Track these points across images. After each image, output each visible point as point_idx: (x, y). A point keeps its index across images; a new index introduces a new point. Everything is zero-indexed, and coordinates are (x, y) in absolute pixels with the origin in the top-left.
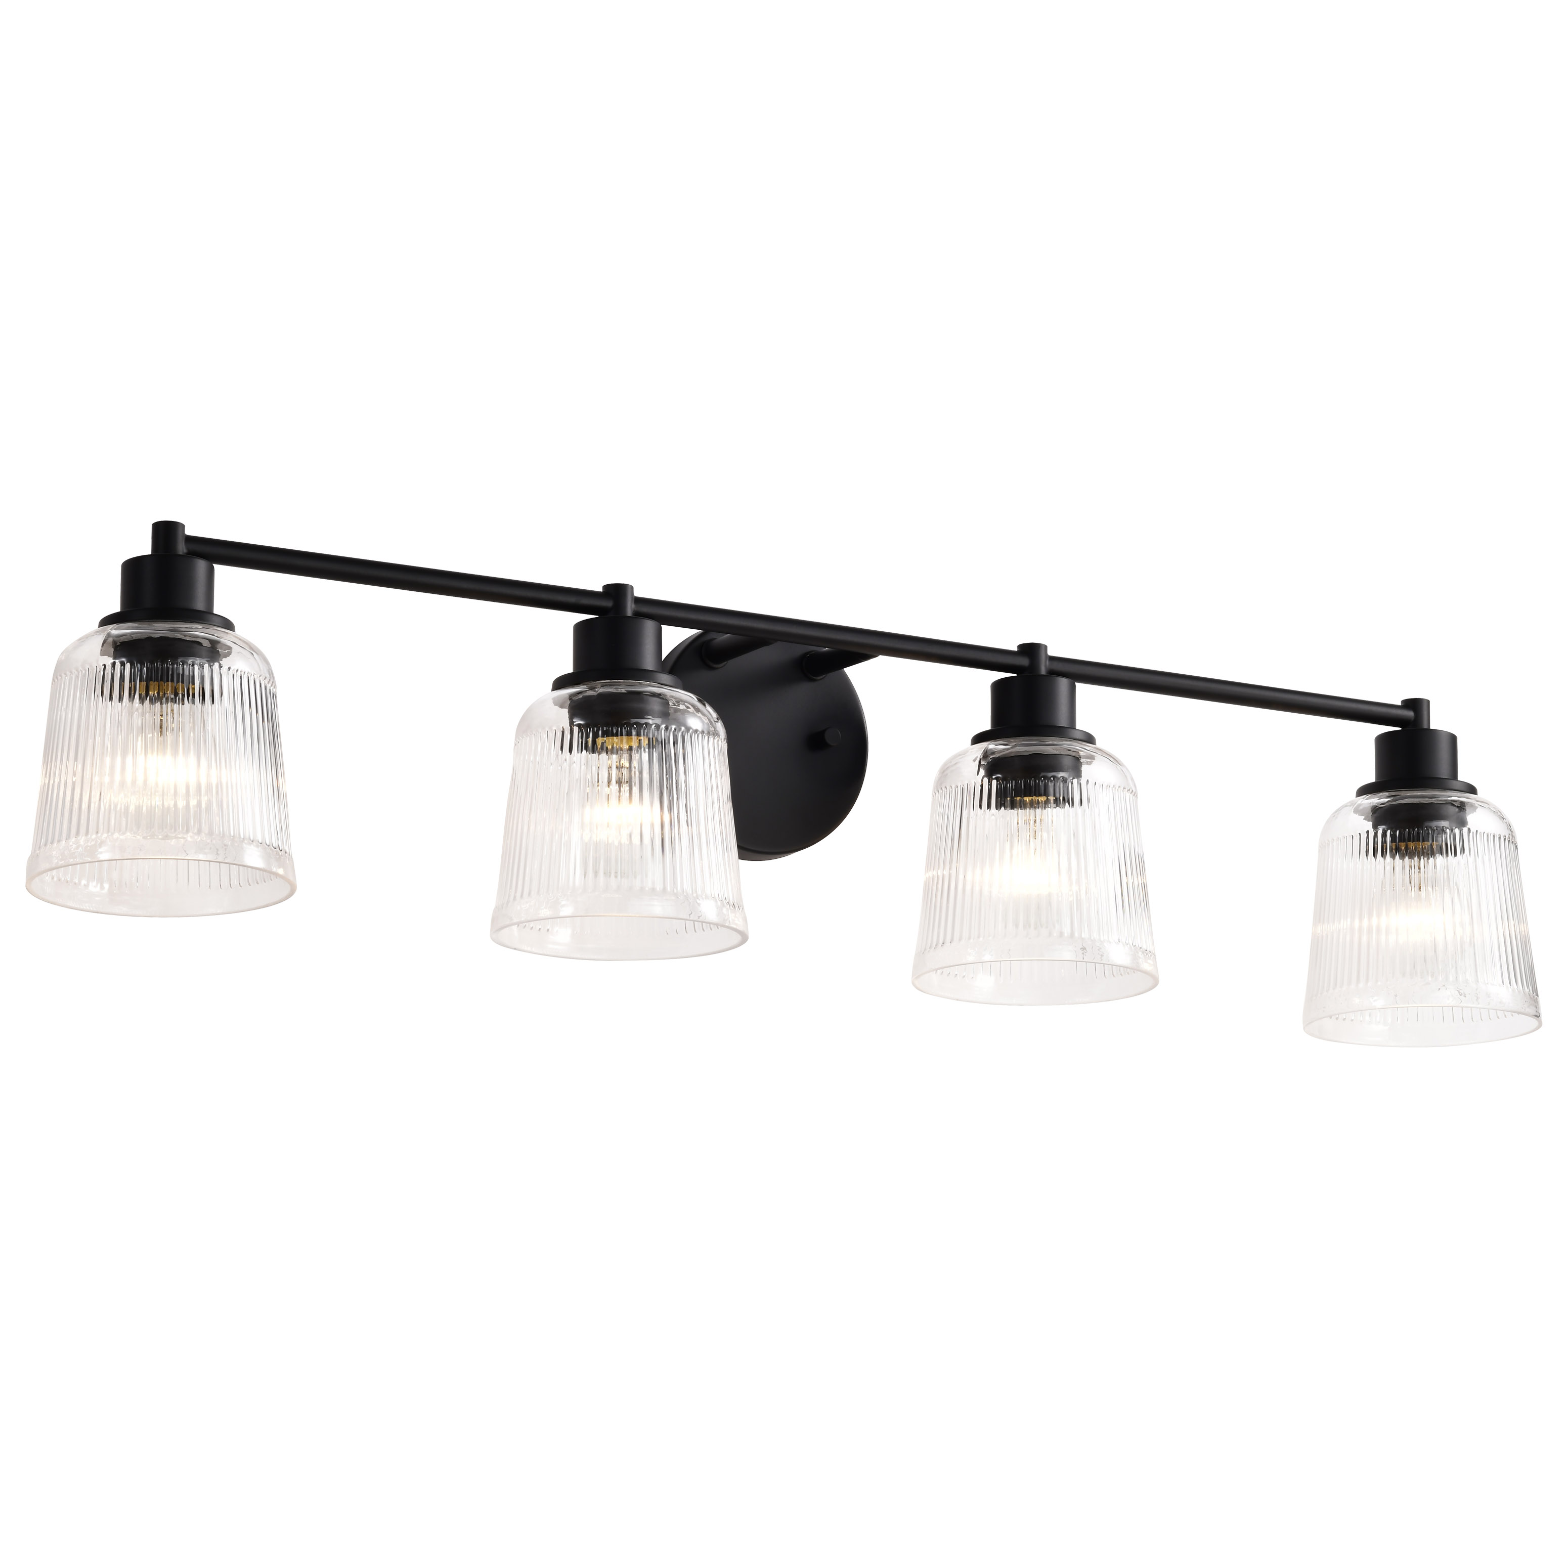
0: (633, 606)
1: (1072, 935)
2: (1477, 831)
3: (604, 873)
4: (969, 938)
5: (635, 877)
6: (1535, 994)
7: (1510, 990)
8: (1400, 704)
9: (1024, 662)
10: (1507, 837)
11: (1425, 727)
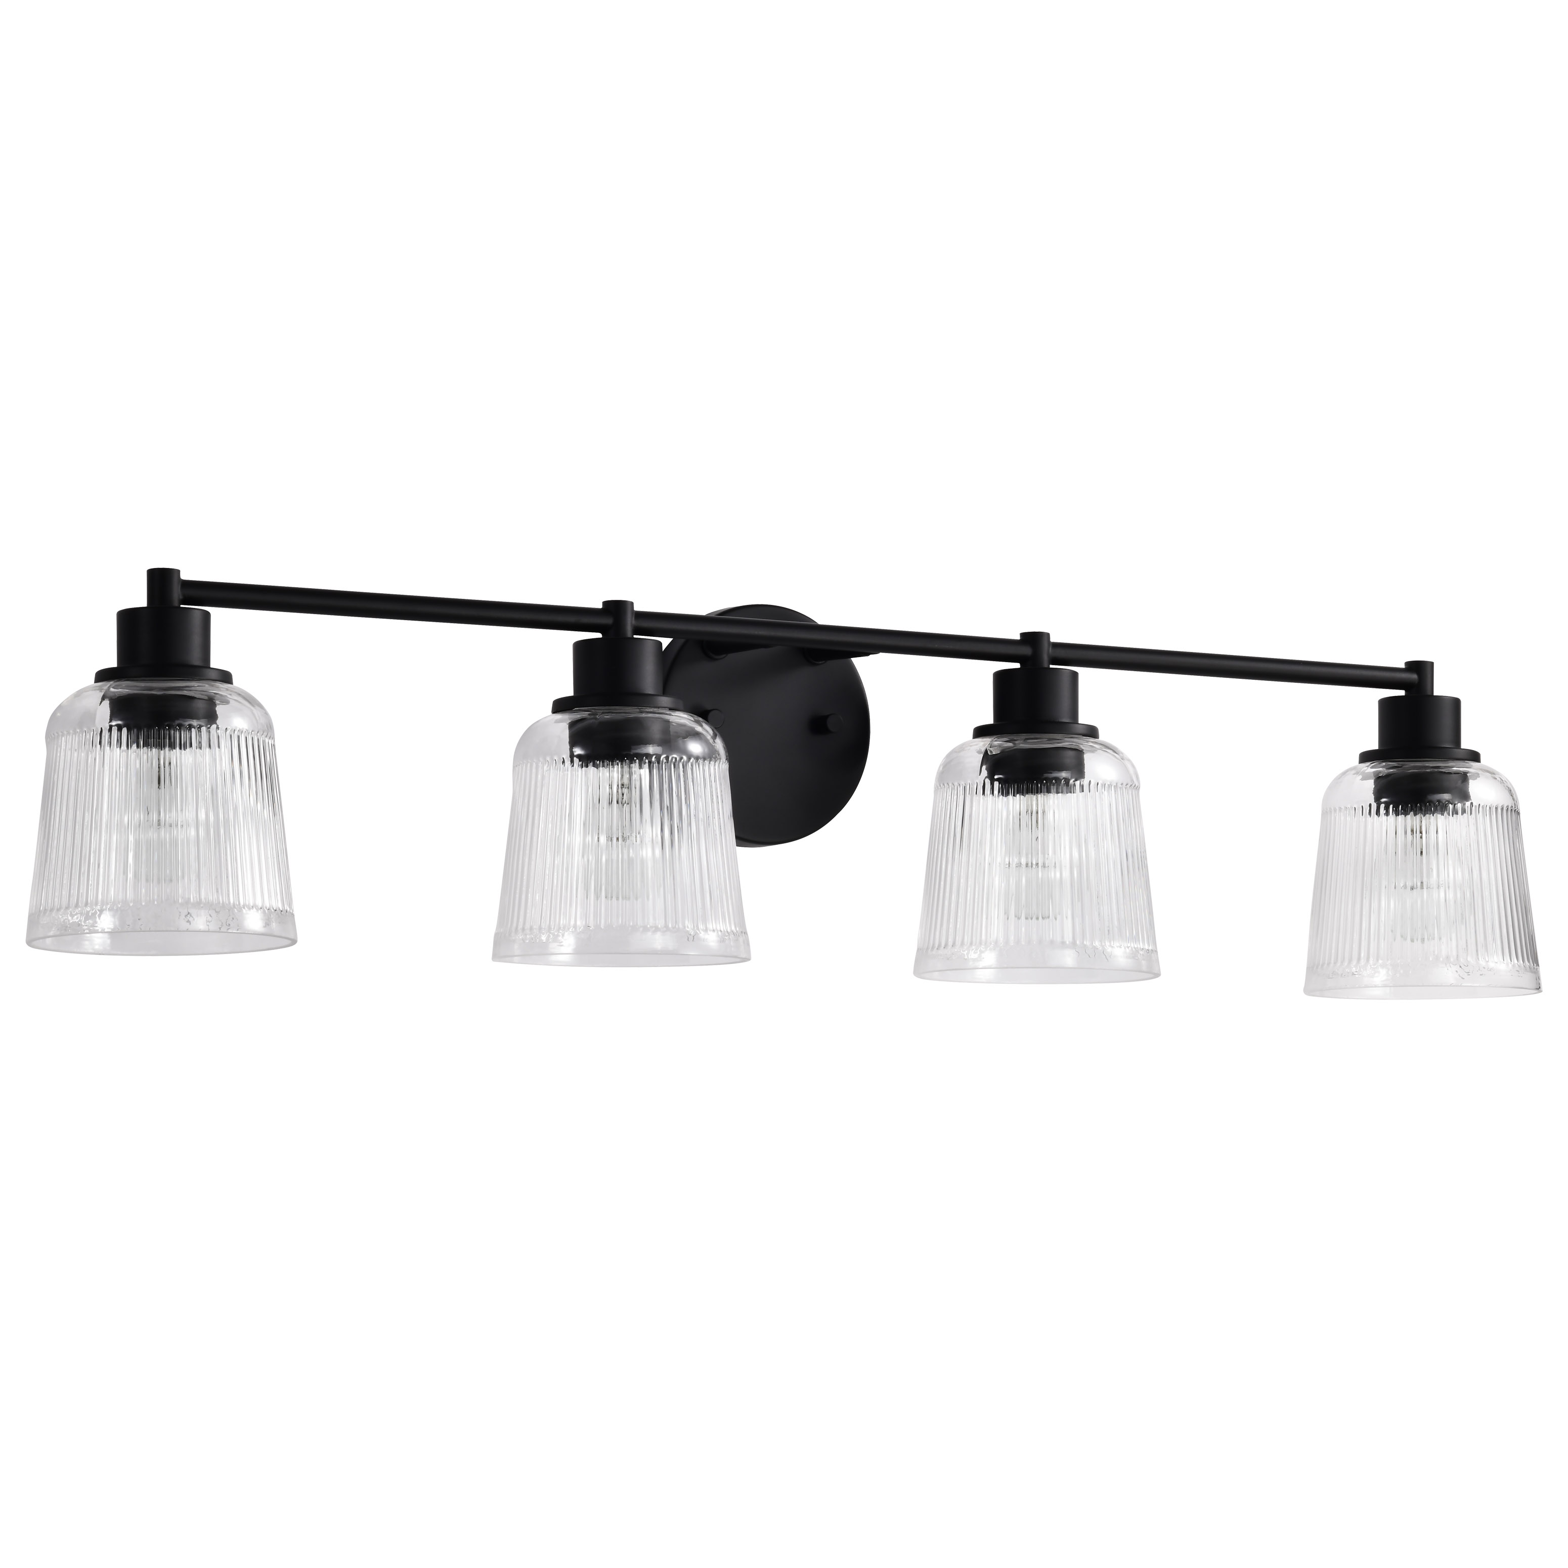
0: (634, 622)
1: (1074, 943)
2: (1479, 805)
3: (606, 897)
4: (971, 944)
5: (637, 899)
6: (1535, 965)
7: (1510, 966)
8: (1403, 666)
9: (1027, 651)
10: (1510, 807)
11: (1429, 693)
